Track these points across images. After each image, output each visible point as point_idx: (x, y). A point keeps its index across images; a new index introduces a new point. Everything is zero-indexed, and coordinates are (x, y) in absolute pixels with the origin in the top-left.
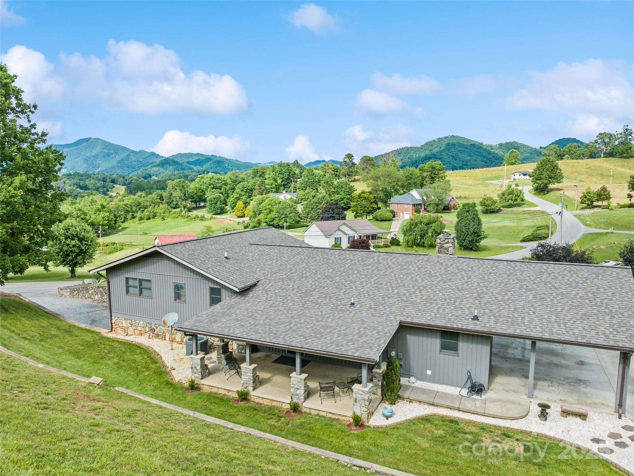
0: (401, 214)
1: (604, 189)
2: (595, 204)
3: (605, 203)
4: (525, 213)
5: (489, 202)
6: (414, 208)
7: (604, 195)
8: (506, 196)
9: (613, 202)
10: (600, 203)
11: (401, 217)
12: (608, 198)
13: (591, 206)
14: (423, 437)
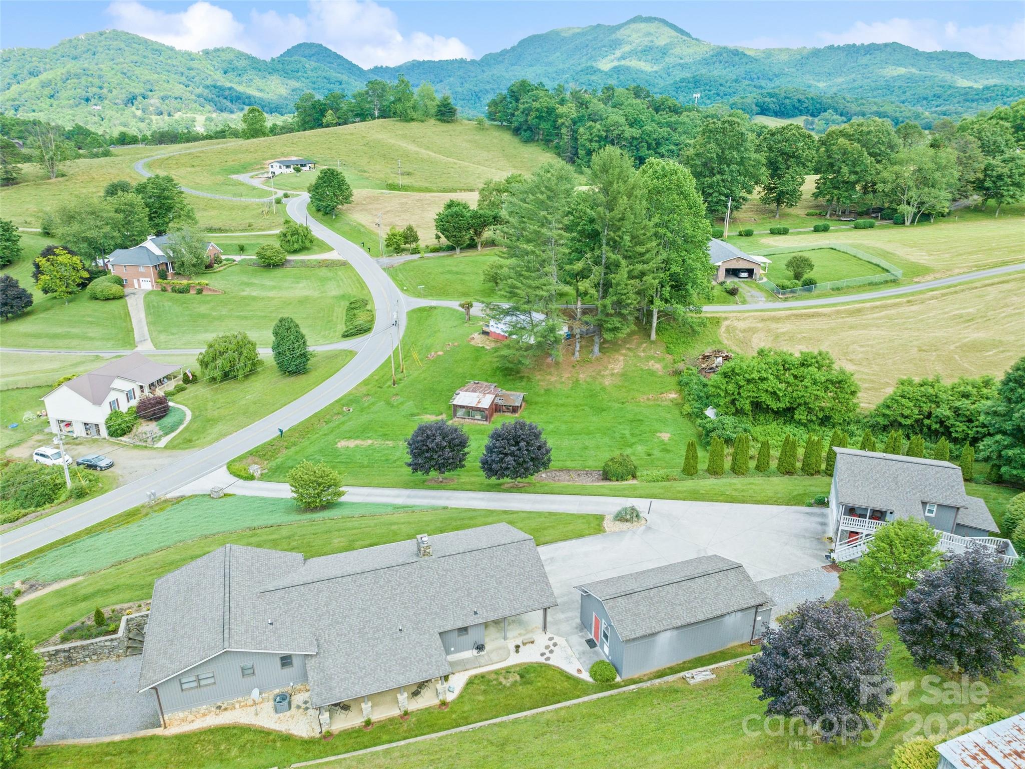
0: (135, 281)
1: (410, 229)
2: (403, 246)
3: (414, 245)
4: (322, 266)
5: (268, 253)
6: (156, 272)
7: (410, 236)
8: (289, 238)
9: (422, 244)
10: (408, 246)
11: (136, 286)
12: (416, 239)
13: (398, 250)
14: (478, 694)
